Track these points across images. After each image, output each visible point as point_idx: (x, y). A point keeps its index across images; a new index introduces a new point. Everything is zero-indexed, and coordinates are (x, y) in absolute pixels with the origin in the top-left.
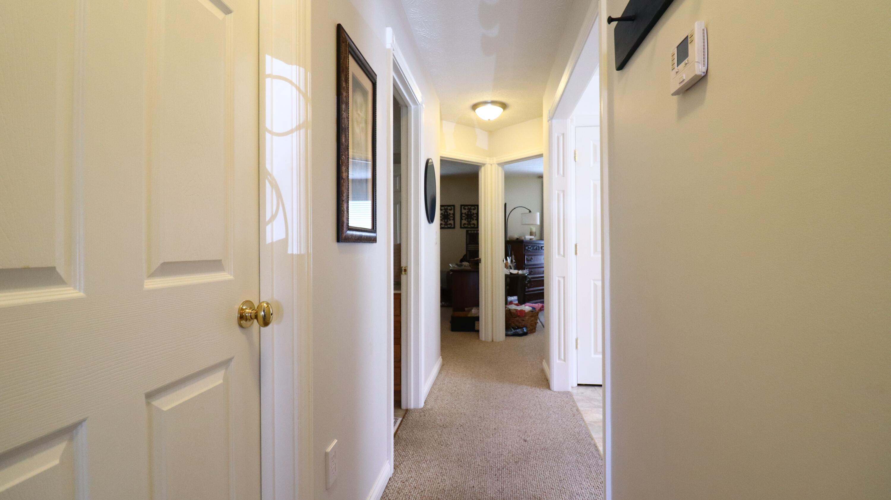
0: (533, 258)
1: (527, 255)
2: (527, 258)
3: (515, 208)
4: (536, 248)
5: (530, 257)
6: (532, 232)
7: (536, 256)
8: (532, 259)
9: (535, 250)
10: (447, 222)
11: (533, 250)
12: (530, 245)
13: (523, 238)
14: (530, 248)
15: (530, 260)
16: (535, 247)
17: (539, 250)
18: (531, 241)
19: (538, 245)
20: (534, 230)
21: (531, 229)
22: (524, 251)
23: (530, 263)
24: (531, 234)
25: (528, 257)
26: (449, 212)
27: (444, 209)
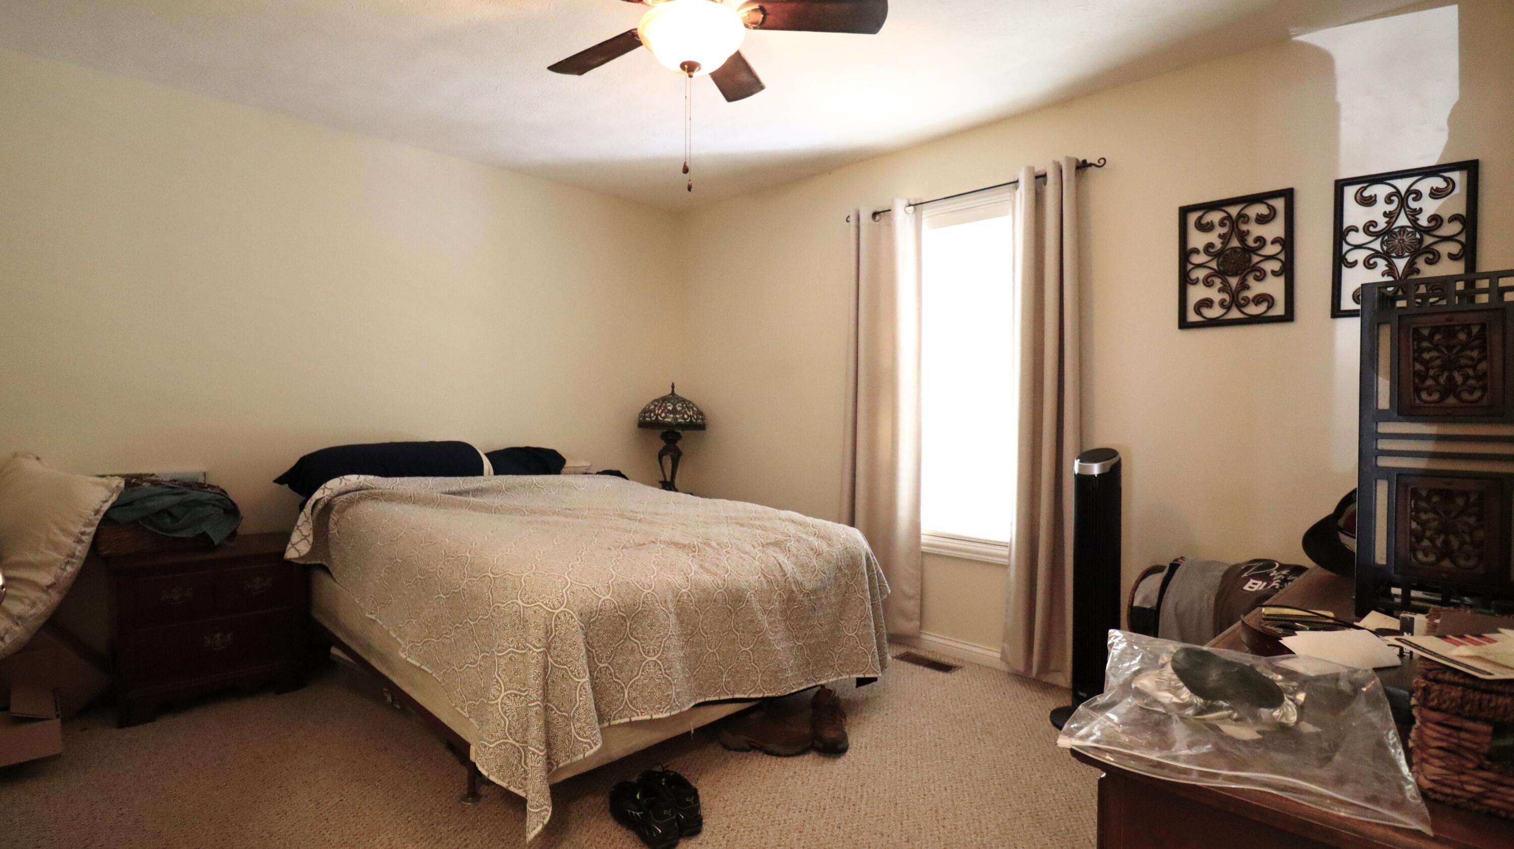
10: (1244, 286)
26: (1256, 230)
27: (1222, 224)
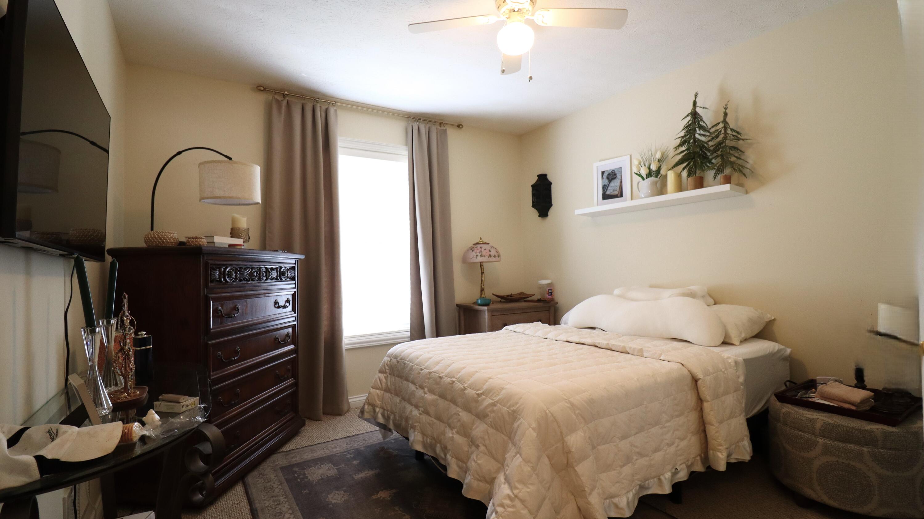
0: (238, 306)
1: (215, 300)
2: (215, 311)
3: (179, 153)
4: (251, 274)
5: (229, 305)
6: (239, 229)
7: (249, 300)
8: (236, 309)
9: (245, 279)
11: (240, 280)
12: (231, 265)
13: (204, 242)
14: (230, 275)
15: (229, 316)
16: (247, 273)
17: (260, 279)
18: (232, 249)
19: (256, 265)
20: (243, 223)
21: (234, 221)
22: (206, 286)
23: (230, 324)
24: (234, 233)
25: (222, 305)
